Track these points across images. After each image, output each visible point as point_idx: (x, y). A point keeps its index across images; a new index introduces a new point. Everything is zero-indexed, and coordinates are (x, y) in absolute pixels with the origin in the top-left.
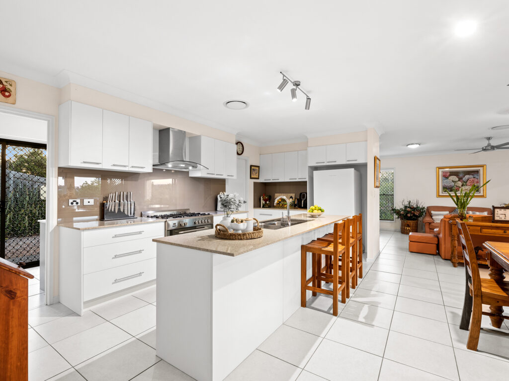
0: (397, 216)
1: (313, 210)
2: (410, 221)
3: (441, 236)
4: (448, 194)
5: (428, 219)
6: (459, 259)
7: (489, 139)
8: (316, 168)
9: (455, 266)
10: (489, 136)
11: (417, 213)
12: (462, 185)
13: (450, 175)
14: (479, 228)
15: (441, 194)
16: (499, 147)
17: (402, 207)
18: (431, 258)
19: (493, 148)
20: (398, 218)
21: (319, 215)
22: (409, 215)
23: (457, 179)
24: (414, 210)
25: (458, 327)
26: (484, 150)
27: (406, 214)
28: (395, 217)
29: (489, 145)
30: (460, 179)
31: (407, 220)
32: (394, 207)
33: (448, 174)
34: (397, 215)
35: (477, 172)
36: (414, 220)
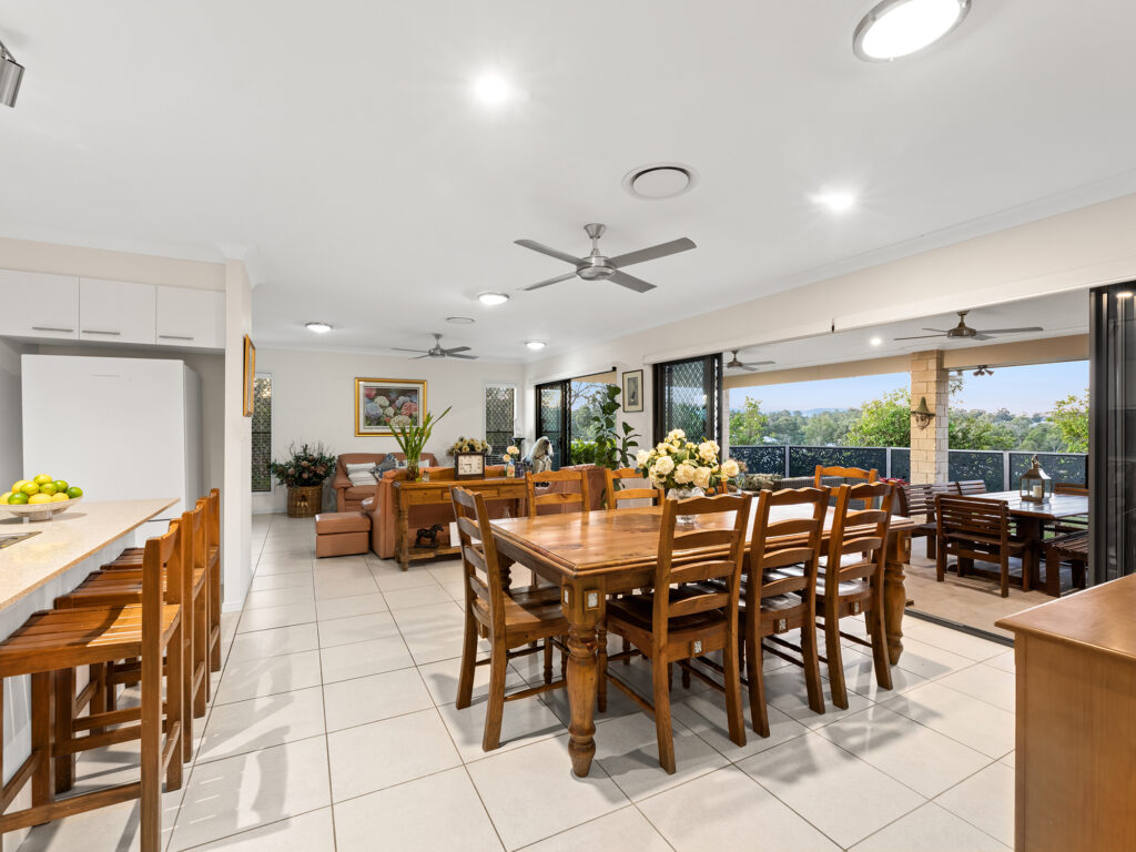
0: (278, 480)
1: (29, 496)
2: (308, 488)
3: (378, 513)
4: (390, 431)
5: (341, 481)
6: (410, 553)
7: (438, 336)
8: (34, 347)
9: (404, 570)
10: (438, 333)
11: (321, 470)
12: (395, 414)
13: (377, 395)
14: (439, 492)
15: (362, 430)
16: (450, 353)
17: (290, 459)
18: (360, 563)
19: (444, 353)
20: (282, 483)
21: (56, 511)
22: (305, 476)
23: (387, 403)
24: (315, 465)
25: (454, 706)
26: (432, 354)
27: (300, 474)
28: (273, 481)
29: (438, 347)
30: (392, 403)
31: (302, 485)
32: (272, 461)
33: (374, 392)
34: (278, 477)
35: (415, 391)
36: (314, 484)
